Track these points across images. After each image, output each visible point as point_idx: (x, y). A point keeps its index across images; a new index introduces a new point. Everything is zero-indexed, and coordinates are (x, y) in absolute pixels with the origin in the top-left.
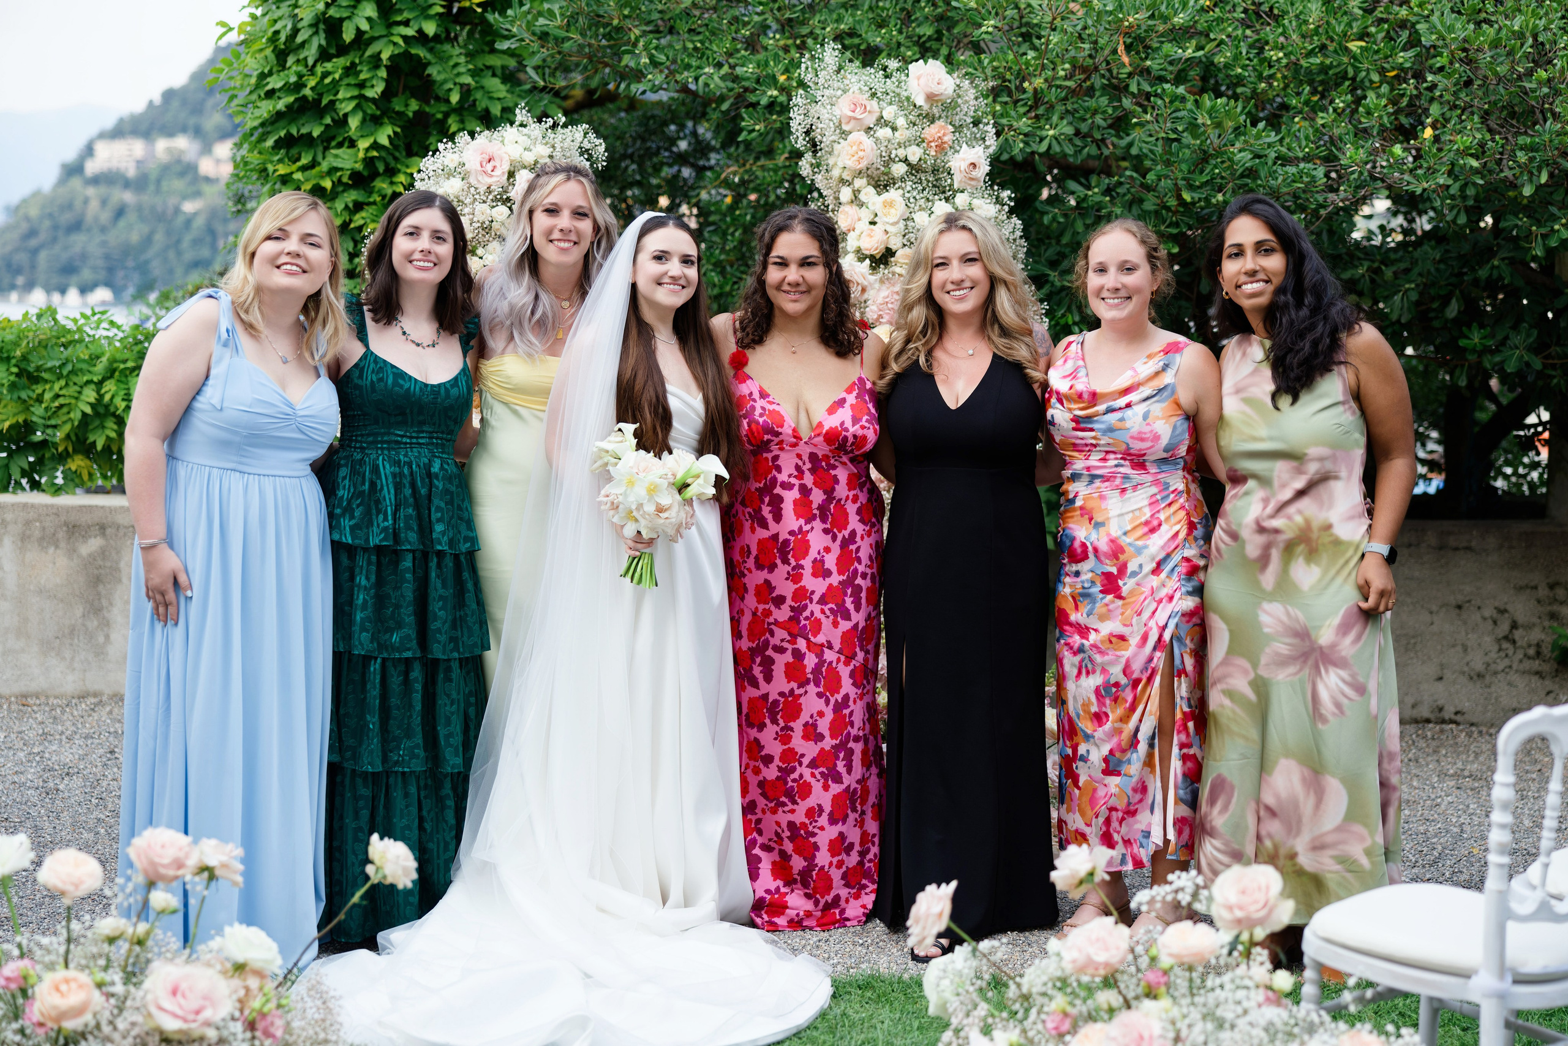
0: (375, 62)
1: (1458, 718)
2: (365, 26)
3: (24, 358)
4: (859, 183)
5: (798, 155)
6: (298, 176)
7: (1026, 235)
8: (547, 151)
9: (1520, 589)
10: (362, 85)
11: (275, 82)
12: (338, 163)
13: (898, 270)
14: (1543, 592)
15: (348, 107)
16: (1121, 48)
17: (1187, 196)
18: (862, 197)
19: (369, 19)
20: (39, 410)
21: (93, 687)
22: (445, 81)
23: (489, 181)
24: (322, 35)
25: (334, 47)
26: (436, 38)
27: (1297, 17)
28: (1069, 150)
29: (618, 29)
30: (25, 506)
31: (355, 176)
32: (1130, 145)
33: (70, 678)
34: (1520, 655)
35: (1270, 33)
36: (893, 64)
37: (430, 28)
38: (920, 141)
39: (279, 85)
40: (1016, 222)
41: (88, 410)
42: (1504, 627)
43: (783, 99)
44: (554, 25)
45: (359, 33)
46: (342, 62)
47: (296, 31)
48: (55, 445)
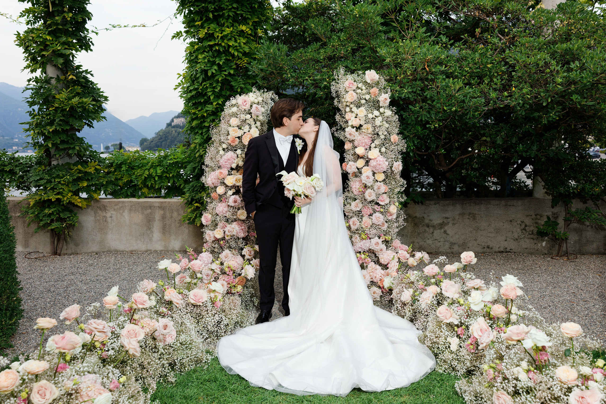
0: (218, 81)
1: (511, 251)
2: (214, 72)
3: (130, 163)
4: (351, 106)
5: (333, 99)
6: (197, 112)
7: (399, 120)
8: (262, 99)
9: (527, 216)
10: (214, 88)
11: (191, 88)
12: (208, 109)
13: (364, 131)
14: (534, 217)
15: (210, 94)
16: (426, 66)
17: (445, 108)
18: (353, 110)
19: (215, 70)
20: (134, 177)
21: (149, 248)
22: (236, 86)
23: (244, 107)
24: (203, 75)
25: (207, 78)
26: (233, 75)
27: (472, 59)
28: (410, 96)
29: (281, 68)
30: (130, 201)
31: (213, 111)
32: (427, 95)
33: (143, 246)
34: (527, 234)
35: (464, 63)
36: (360, 72)
37: (232, 72)
38: (369, 93)
39: (192, 88)
40: (397, 116)
41: (146, 176)
42: (523, 226)
43: (328, 85)
44: (264, 67)
45: (212, 73)
46: (208, 82)
47: (197, 74)
48: (138, 185)
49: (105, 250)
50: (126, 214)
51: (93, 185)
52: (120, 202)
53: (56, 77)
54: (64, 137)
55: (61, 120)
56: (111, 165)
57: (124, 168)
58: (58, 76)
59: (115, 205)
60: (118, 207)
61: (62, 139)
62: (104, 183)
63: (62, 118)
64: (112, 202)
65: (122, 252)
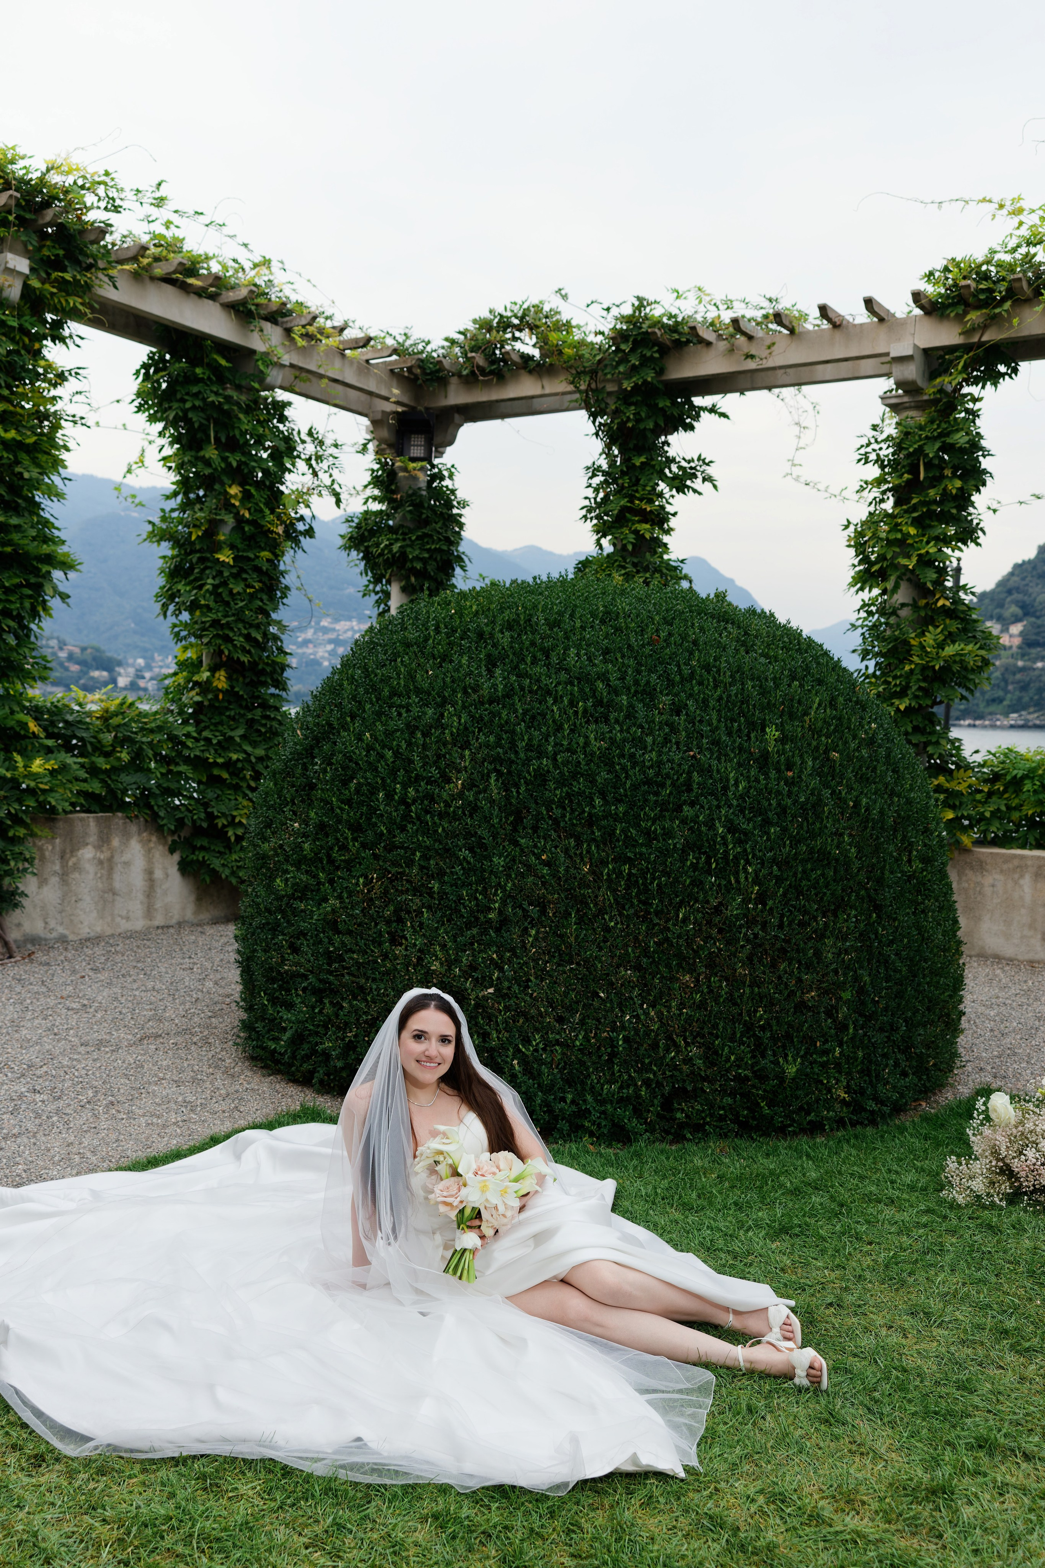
49: (973, 953)
50: (1027, 881)
51: (963, 817)
52: (1015, 856)
53: (911, 602)
54: (918, 721)
55: (920, 688)
56: (996, 777)
57: (1028, 786)
58: (914, 599)
59: (1006, 862)
60: (1011, 866)
61: (915, 723)
62: (988, 814)
63: (923, 685)
64: (997, 854)
65: (1010, 961)
